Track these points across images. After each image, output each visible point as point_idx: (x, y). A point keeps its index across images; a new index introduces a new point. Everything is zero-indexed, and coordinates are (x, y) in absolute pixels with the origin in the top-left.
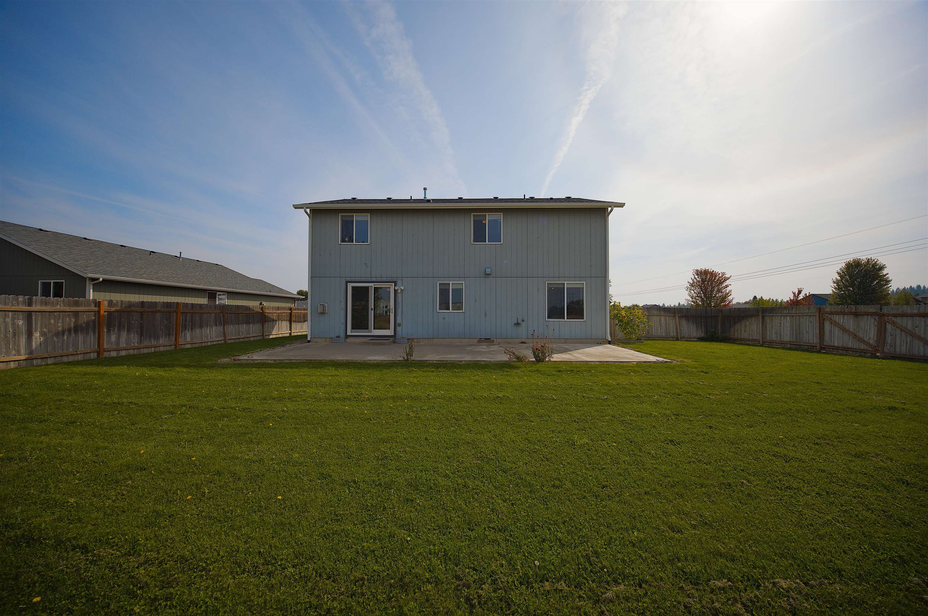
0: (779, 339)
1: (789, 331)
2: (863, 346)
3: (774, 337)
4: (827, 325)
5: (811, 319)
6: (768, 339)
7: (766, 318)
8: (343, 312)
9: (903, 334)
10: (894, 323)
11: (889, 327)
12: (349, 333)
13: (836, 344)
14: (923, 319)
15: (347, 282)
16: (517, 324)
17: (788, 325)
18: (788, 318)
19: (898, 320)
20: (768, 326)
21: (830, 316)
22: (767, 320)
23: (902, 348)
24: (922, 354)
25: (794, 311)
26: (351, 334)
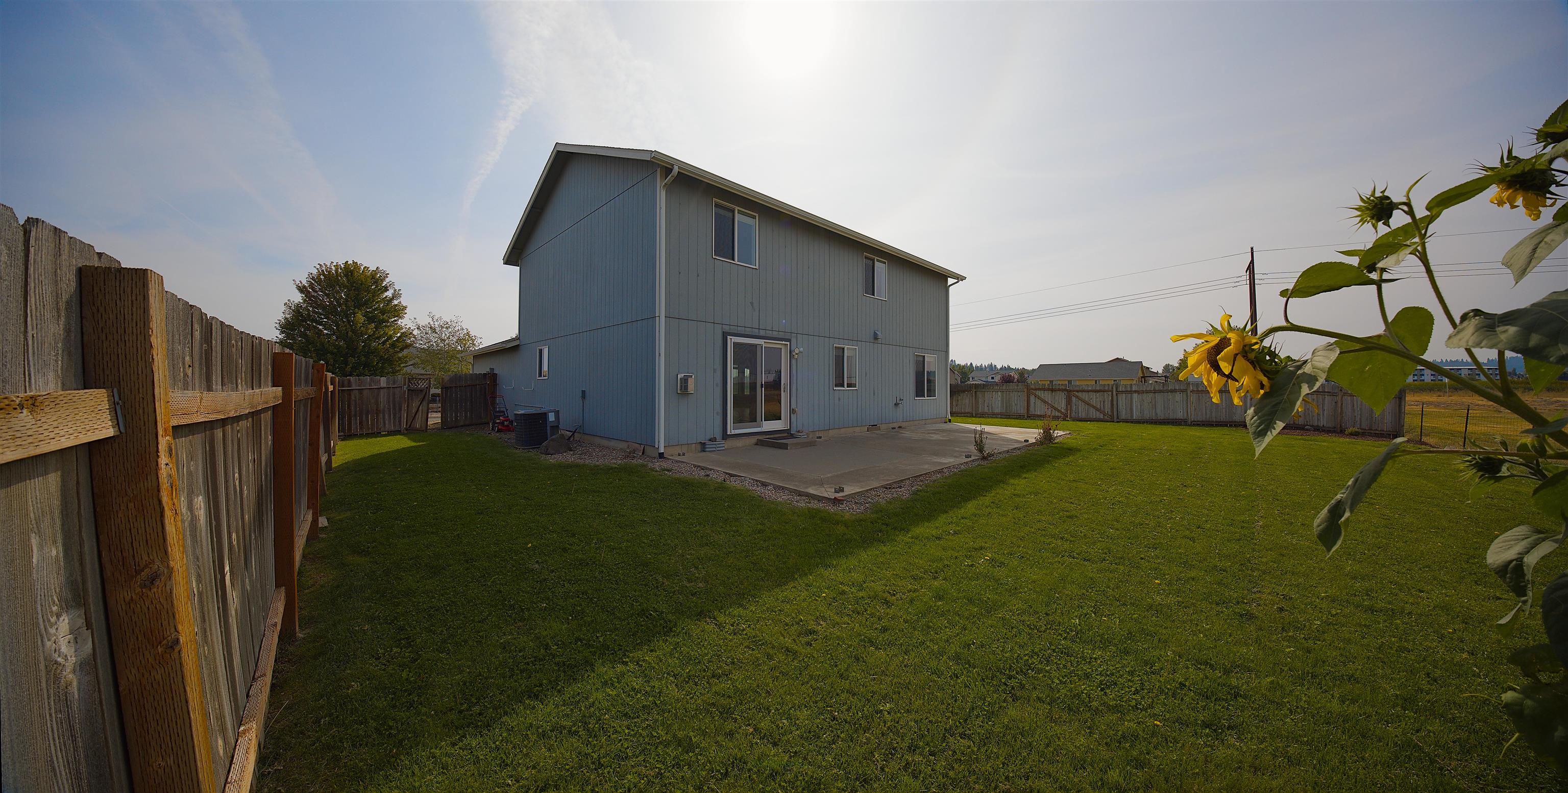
0: (990, 411)
1: (1000, 404)
2: (1057, 414)
3: (986, 410)
4: (1032, 398)
5: (1019, 394)
6: (980, 411)
7: (978, 393)
8: (719, 390)
9: (1083, 403)
10: (1077, 397)
11: (1074, 399)
12: (730, 431)
13: (1039, 414)
14: (1095, 394)
15: (725, 335)
16: (896, 404)
17: (999, 399)
18: (999, 393)
19: (1080, 394)
20: (980, 400)
21: (1034, 392)
22: (979, 395)
23: (1082, 415)
24: (1094, 417)
25: (1004, 388)
26: (733, 432)
